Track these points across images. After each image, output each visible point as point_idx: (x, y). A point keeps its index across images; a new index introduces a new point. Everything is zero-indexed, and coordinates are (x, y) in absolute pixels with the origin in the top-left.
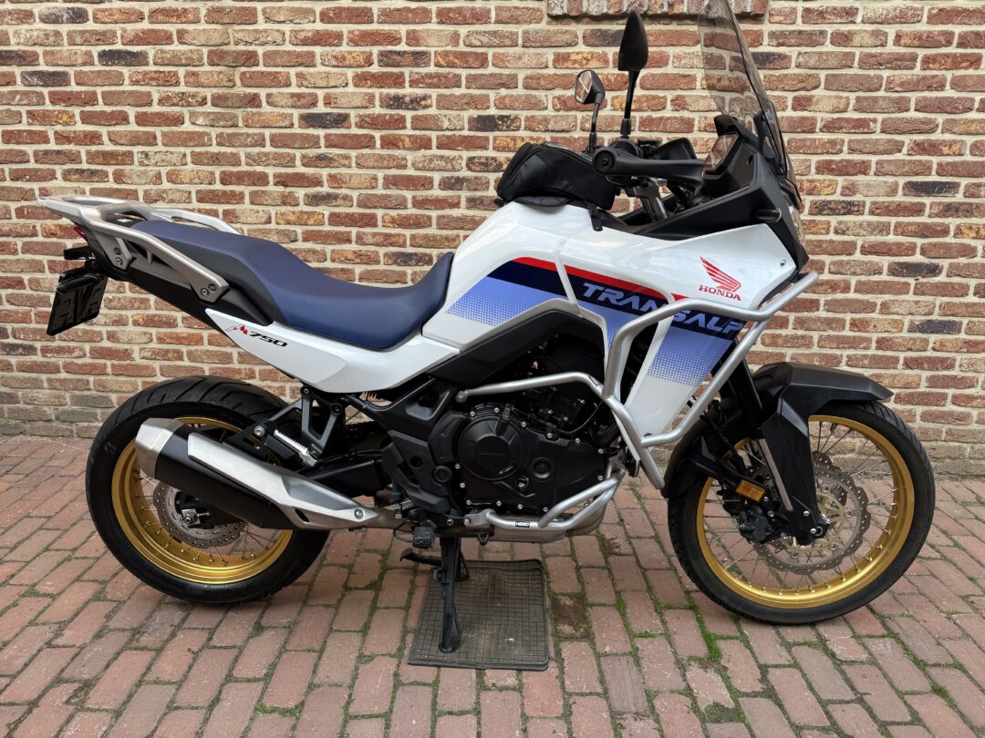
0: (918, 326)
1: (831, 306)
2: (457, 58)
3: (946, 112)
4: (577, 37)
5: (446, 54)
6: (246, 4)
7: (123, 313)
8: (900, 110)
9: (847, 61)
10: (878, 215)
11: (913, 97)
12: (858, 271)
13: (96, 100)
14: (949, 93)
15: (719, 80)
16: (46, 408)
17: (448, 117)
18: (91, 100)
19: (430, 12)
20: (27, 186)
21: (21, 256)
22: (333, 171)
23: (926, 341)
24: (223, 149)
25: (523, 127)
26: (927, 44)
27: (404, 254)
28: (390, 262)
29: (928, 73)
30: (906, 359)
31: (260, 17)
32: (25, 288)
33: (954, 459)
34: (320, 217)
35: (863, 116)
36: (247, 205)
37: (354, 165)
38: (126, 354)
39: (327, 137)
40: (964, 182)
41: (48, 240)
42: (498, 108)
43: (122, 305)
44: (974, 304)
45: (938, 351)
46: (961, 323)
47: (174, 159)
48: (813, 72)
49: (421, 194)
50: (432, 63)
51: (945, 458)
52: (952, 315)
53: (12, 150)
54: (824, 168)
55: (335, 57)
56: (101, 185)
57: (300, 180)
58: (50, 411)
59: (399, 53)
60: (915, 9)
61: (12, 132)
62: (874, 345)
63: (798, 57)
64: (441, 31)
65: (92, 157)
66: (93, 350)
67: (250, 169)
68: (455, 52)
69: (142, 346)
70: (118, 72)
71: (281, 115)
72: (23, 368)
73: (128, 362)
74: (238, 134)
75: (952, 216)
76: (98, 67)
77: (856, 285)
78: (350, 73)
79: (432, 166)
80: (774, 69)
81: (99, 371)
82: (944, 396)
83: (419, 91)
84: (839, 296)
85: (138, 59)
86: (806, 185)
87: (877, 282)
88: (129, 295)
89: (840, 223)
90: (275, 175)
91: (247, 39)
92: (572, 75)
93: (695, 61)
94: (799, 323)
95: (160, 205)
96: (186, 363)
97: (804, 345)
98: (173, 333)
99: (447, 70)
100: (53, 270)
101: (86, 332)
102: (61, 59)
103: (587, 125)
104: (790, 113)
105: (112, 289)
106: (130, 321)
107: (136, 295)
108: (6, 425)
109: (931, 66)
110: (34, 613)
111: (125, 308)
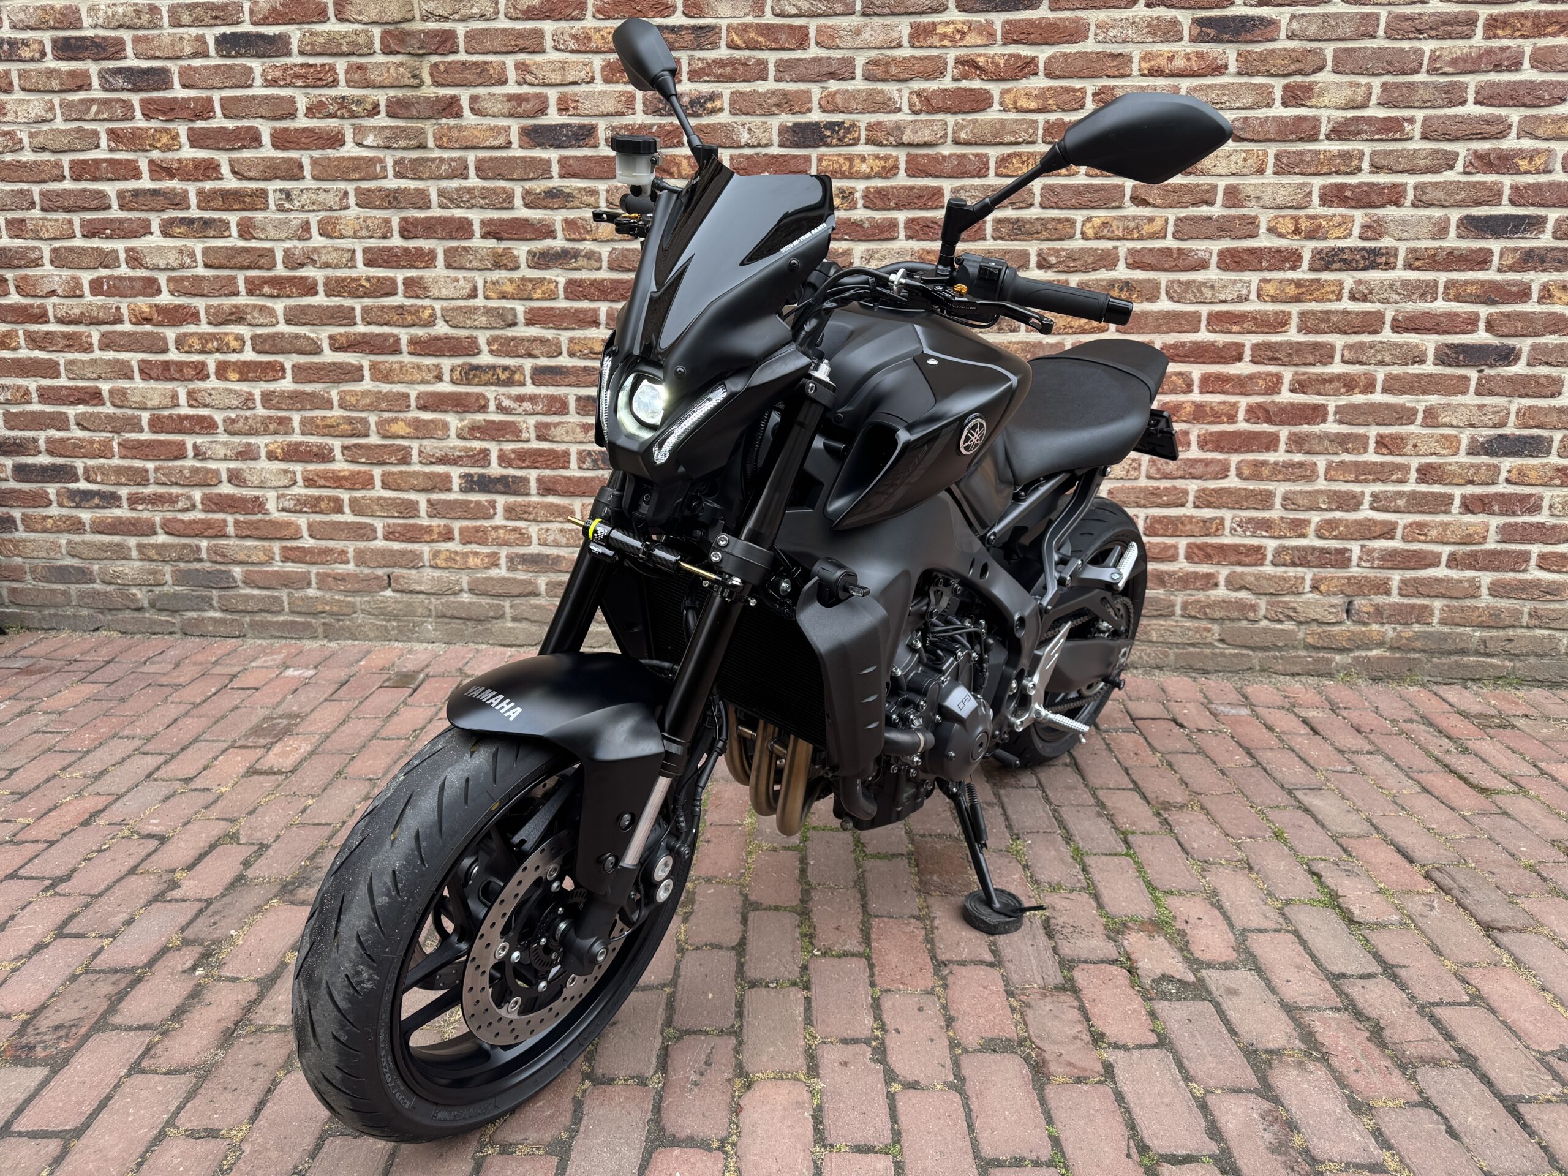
0: (1482, 444)
1: (1346, 415)
2: (762, 35)
3: (1524, 105)
5: (745, 28)
7: (252, 440)
8: (1452, 103)
9: (1366, 27)
10: (1418, 269)
11: (1472, 81)
12: (1387, 359)
13: (212, 110)
14: (1528, 74)
15: (1171, 59)
16: (134, 590)
17: (746, 128)
18: (204, 110)
20: (107, 245)
21: (97, 354)
22: (572, 215)
23: (1497, 469)
24: (403, 184)
25: (863, 140)
29: (1495, 43)
30: (1464, 497)
32: (103, 404)
33: (1542, 656)
34: (552, 286)
35: (1393, 113)
36: (440, 270)
37: (603, 203)
38: (258, 504)
39: (562, 161)
40: (1553, 215)
41: (139, 329)
42: (824, 111)
43: (251, 428)
45: (1515, 484)
46: (1552, 440)
47: (331, 200)
48: (1315, 45)
50: (723, 43)
51: (1528, 655)
52: (1537, 427)
53: (85, 190)
54: (1334, 196)
55: (575, 37)
56: (220, 243)
57: (521, 229)
58: (141, 595)
59: (672, 29)
61: (85, 162)
62: (1413, 475)
63: (1289, 24)
65: (206, 200)
66: (206, 499)
67: (446, 213)
68: (759, 25)
69: (281, 491)
70: (244, 66)
71: (492, 129)
72: (100, 528)
73: (260, 516)
74: (427, 160)
75: (1535, 269)
76: (215, 61)
77: (1385, 380)
78: (598, 61)
80: (1253, 42)
81: (218, 532)
82: (1525, 557)
83: (705, 88)
84: (1359, 399)
85: (275, 46)
86: (1304, 224)
87: (1417, 375)
88: (261, 411)
89: (1359, 282)
90: (482, 222)
91: (440, 12)
92: (939, 57)
93: (1131, 32)
94: (1296, 442)
95: (309, 272)
96: (348, 517)
97: (1304, 477)
98: (328, 471)
99: (747, 53)
100: (146, 375)
101: (195, 471)
102: (159, 47)
103: (963, 135)
104: (1278, 110)
105: (235, 403)
106: (263, 453)
107: (272, 413)
108: (75, 617)
109: (1499, 32)
110: (135, 859)
111: (256, 433)
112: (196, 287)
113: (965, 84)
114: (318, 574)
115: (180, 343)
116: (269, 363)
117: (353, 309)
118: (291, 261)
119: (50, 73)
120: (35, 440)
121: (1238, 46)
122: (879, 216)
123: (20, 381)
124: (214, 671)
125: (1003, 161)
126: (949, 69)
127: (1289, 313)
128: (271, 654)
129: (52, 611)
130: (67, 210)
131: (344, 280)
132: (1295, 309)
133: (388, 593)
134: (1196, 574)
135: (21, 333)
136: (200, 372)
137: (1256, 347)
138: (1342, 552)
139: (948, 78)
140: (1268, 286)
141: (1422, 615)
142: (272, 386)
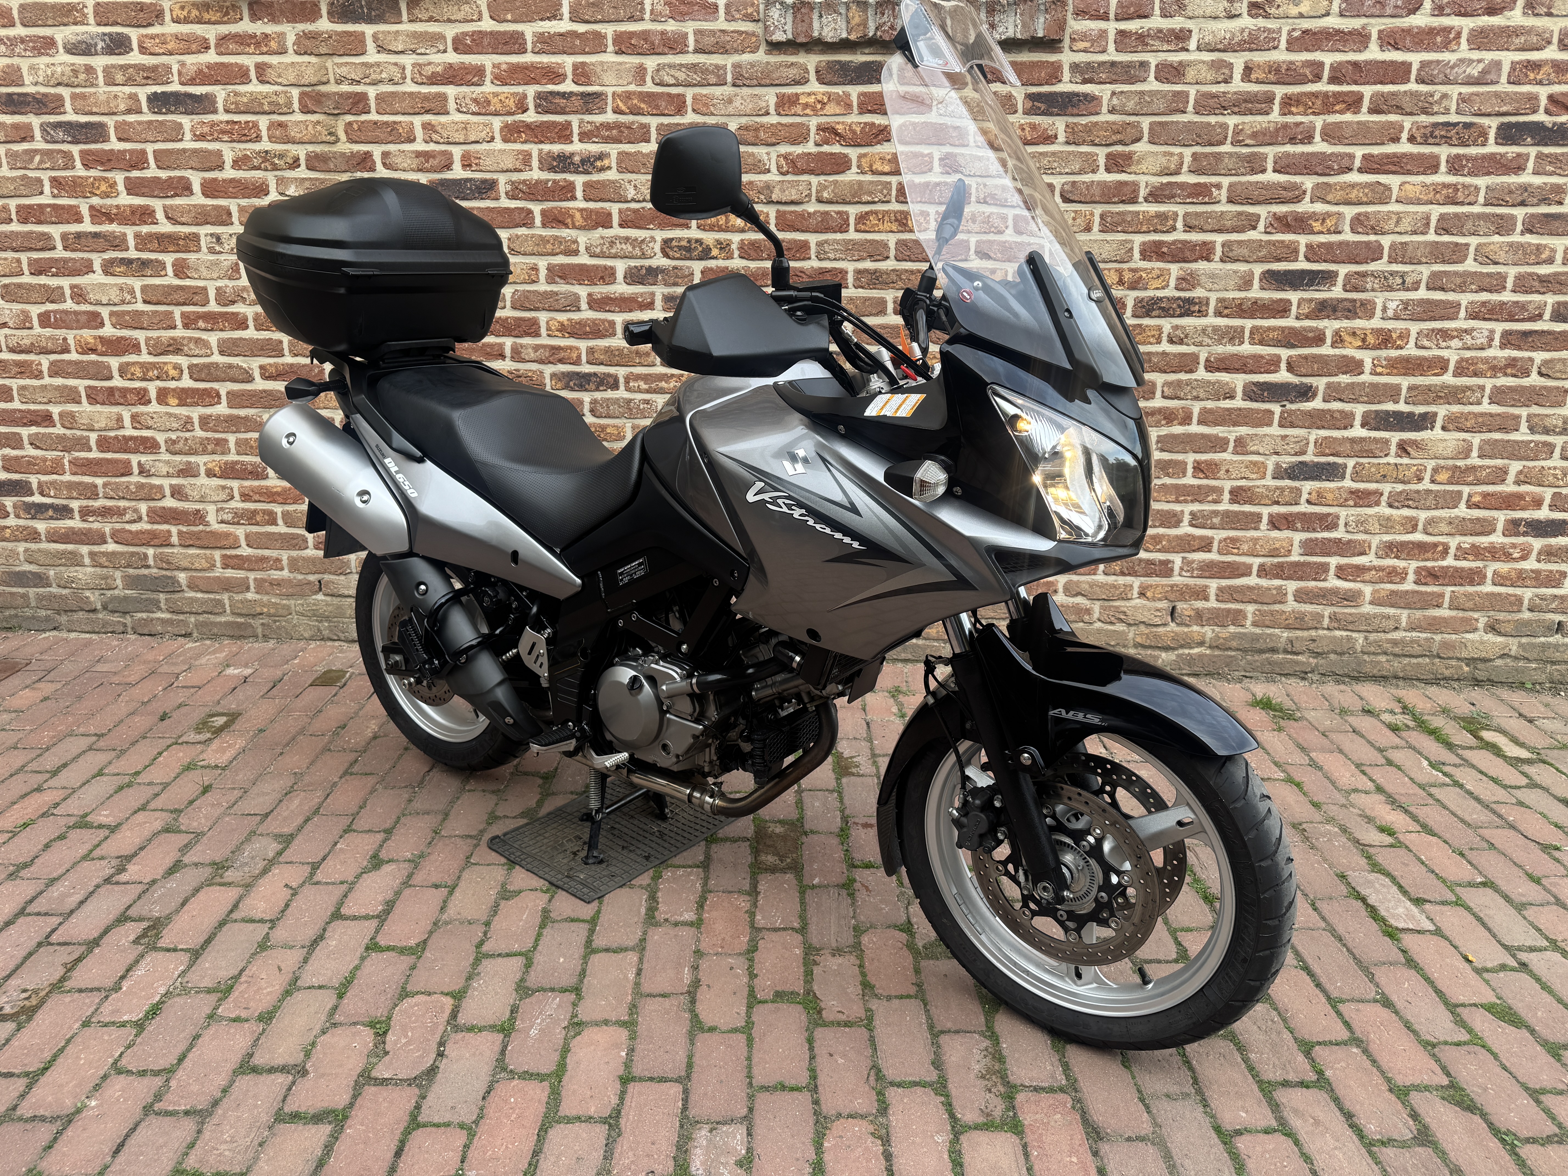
0: (1286, 469)
1: (1168, 443)
2: (644, 102)
3: (1317, 174)
4: (807, 71)
5: (628, 96)
6: (350, 27)
7: (192, 459)
8: (1253, 171)
9: (1177, 104)
10: (1227, 316)
11: (1271, 152)
12: (1201, 395)
13: (146, 161)
14: (1319, 146)
16: (88, 594)
17: (633, 184)
19: (605, 37)
20: (53, 282)
21: (47, 380)
23: (1299, 491)
26: (1287, 80)
27: (578, 374)
28: (559, 386)
29: (1290, 119)
30: (1271, 515)
31: (371, 46)
32: (54, 426)
33: (1341, 654)
35: (1203, 179)
37: (505, 250)
38: (199, 517)
40: (1343, 270)
41: (85, 358)
43: (191, 448)
44: (1363, 440)
45: (1315, 504)
46: (1345, 466)
48: (1133, 118)
49: (601, 290)
50: (609, 109)
51: (1328, 652)
52: (1333, 455)
53: (32, 232)
54: (1152, 252)
55: (475, 100)
56: (157, 281)
58: (93, 597)
59: (563, 95)
60: (1269, 31)
61: (30, 206)
62: (1226, 496)
63: (1110, 100)
64: (621, 64)
65: (143, 242)
66: (151, 512)
68: (640, 93)
69: (220, 505)
70: (175, 122)
72: (54, 537)
73: (201, 527)
75: (1328, 317)
76: (148, 116)
77: (1200, 414)
78: (497, 123)
79: (613, 251)
80: (1079, 115)
81: (163, 541)
82: (1325, 567)
83: (594, 148)
84: (1178, 429)
85: (201, 104)
86: (1127, 276)
87: (1228, 410)
88: (199, 433)
89: (1176, 328)
91: (353, 76)
92: (801, 125)
95: (239, 308)
96: (281, 528)
98: (262, 487)
99: (631, 118)
100: (93, 399)
101: (141, 486)
102: (95, 104)
103: (825, 195)
104: (1103, 176)
105: (175, 425)
106: (202, 470)
107: (210, 435)
108: (33, 617)
109: (1293, 109)
110: (88, 847)
111: (195, 453)
112: (136, 321)
113: (826, 148)
114: (255, 579)
115: (123, 370)
116: (205, 390)
117: (281, 342)
118: (223, 298)
121: (1065, 118)
122: (753, 264)
124: (160, 670)
125: (862, 218)
126: (812, 135)
128: (214, 652)
129: (13, 612)
130: (15, 250)
133: (320, 597)
136: (142, 397)
138: (1166, 563)
139: (811, 143)
141: (1237, 618)
142: (208, 411)
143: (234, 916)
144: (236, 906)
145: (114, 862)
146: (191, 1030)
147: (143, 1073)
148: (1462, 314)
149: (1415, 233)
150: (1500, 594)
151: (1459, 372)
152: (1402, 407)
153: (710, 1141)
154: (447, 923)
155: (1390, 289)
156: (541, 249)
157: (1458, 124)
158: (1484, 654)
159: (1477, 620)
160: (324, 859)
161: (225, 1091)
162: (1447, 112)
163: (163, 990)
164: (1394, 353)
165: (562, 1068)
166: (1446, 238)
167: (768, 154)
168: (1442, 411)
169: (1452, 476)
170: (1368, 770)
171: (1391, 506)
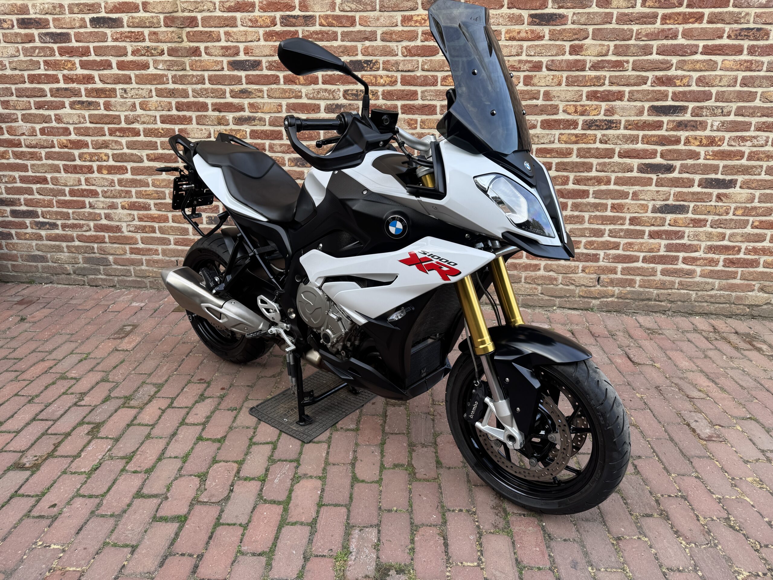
0: (658, 208)
1: (598, 194)
2: (334, 19)
3: (679, 55)
4: (417, 3)
5: (327, 17)
7: (115, 200)
8: (646, 54)
9: (607, 19)
10: (630, 129)
11: (655, 44)
12: (616, 170)
13: (90, 52)
14: (680, 41)
15: (519, 33)
16: (66, 266)
20: (46, 113)
21: (44, 161)
22: (252, 101)
23: (664, 219)
24: (177, 86)
25: (381, 68)
26: (665, 6)
28: (292, 164)
29: (666, 27)
30: (650, 232)
32: (48, 184)
33: (684, 302)
34: (244, 133)
35: (619, 58)
36: (194, 125)
37: (266, 96)
38: (118, 229)
39: (247, 77)
40: (691, 105)
41: (62, 150)
42: (363, 55)
43: (114, 195)
44: (698, 193)
45: (673, 226)
46: (689, 206)
47: (144, 93)
48: (584, 27)
50: (317, 24)
51: (677, 301)
52: (683, 201)
53: (35, 88)
54: (592, 96)
55: (250, 20)
56: (96, 112)
57: (229, 107)
58: (69, 267)
59: (294, 17)
61: (34, 75)
62: (627, 222)
63: (573, 17)
65: (89, 93)
66: (96, 226)
67: (196, 100)
68: (333, 15)
69: (128, 223)
70: (103, 32)
71: (215, 62)
72: (50, 238)
73: (119, 234)
74: (186, 76)
75: (682, 130)
76: (90, 29)
77: (615, 179)
78: (261, 31)
79: (319, 96)
80: (556, 25)
81: (100, 240)
82: (676, 258)
84: (603, 187)
85: (116, 23)
86: (579, 109)
87: (629, 177)
88: (118, 187)
89: (604, 135)
90: (212, 104)
91: (190, 8)
92: (414, 31)
93: (501, 20)
94: (575, 207)
95: (135, 126)
96: (158, 235)
97: (578, 222)
98: (148, 214)
99: (328, 28)
100: (66, 171)
101: (90, 214)
102: (64, 23)
103: (426, 67)
104: (568, 57)
105: (106, 184)
106: (120, 206)
107: (123, 188)
108: (41, 277)
109: (668, 21)
110: (66, 388)
111: (116, 197)
112: (86, 132)
113: (426, 43)
114: (146, 260)
115: (81, 156)
116: (120, 166)
117: (156, 142)
118: (128, 121)
119: (17, 34)
120: (19, 199)
121: (549, 27)
122: (389, 103)
123: (11, 173)
124: (102, 303)
125: (444, 79)
126: (419, 36)
127: (573, 149)
128: (127, 295)
129: (31, 274)
130: (27, 97)
131: (152, 129)
132: (575, 147)
134: (530, 265)
135: (10, 152)
136: (90, 170)
137: (558, 164)
138: (596, 255)
140: (563, 137)
141: (631, 283)
142: (122, 177)
143: (135, 422)
144: (135, 418)
145: (78, 396)
146: (113, 477)
147: (91, 497)
148: (753, 128)
149: (729, 86)
150: (766, 272)
151: (750, 158)
152: (720, 176)
153: (359, 536)
154: (235, 428)
155: (715, 115)
156: (283, 96)
157: (754, 29)
158: (757, 303)
159: (754, 285)
160: (178, 396)
161: (129, 505)
162: (748, 22)
163: (100, 457)
164: (716, 149)
165: (289, 497)
166: (746, 89)
167: (397, 46)
168: (740, 178)
169: (744, 212)
170: (695, 360)
171: (712, 227)
